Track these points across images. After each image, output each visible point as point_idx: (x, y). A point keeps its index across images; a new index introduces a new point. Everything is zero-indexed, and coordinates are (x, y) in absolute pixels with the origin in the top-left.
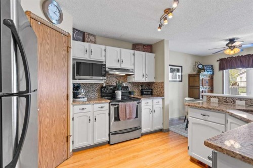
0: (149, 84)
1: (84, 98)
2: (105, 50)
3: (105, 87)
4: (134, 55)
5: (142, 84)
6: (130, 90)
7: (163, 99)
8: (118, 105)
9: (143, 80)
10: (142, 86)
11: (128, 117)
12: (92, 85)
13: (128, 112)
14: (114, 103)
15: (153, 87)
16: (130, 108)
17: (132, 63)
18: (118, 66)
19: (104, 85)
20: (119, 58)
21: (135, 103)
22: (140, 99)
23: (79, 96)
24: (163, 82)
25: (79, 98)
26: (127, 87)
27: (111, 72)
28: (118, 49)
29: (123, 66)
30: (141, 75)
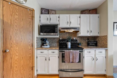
0: (95, 38)
1: (47, 46)
2: (59, 17)
3: (62, 40)
4: (80, 17)
5: (88, 38)
6: (78, 42)
7: (106, 50)
8: (64, 51)
9: (88, 35)
10: (88, 39)
11: (71, 61)
12: (54, 38)
13: (71, 57)
14: (62, 50)
15: (97, 40)
16: (73, 55)
17: (79, 23)
18: (68, 26)
19: (61, 39)
20: (68, 20)
21: (78, 51)
22: (83, 48)
23: (44, 45)
24: (107, 36)
25: (44, 46)
26: (77, 40)
27: (62, 30)
28: (68, 15)
29: (72, 26)
30: (86, 31)
